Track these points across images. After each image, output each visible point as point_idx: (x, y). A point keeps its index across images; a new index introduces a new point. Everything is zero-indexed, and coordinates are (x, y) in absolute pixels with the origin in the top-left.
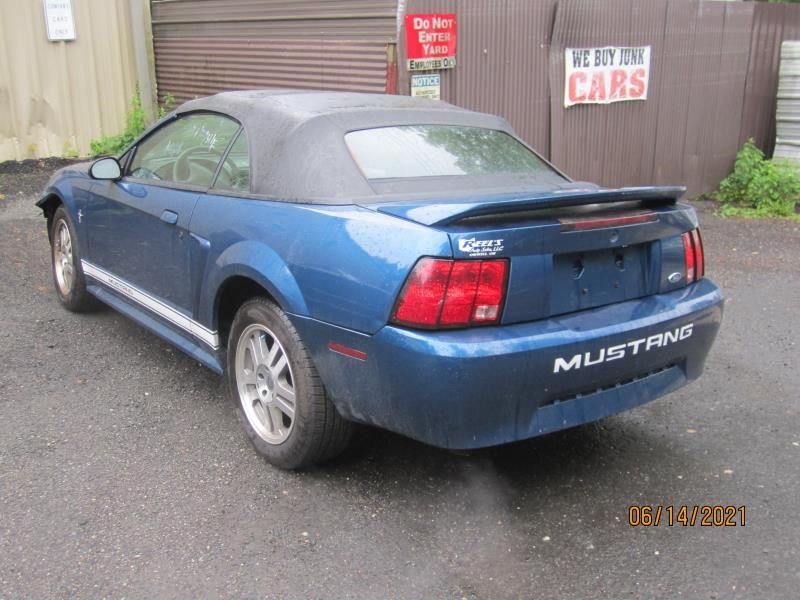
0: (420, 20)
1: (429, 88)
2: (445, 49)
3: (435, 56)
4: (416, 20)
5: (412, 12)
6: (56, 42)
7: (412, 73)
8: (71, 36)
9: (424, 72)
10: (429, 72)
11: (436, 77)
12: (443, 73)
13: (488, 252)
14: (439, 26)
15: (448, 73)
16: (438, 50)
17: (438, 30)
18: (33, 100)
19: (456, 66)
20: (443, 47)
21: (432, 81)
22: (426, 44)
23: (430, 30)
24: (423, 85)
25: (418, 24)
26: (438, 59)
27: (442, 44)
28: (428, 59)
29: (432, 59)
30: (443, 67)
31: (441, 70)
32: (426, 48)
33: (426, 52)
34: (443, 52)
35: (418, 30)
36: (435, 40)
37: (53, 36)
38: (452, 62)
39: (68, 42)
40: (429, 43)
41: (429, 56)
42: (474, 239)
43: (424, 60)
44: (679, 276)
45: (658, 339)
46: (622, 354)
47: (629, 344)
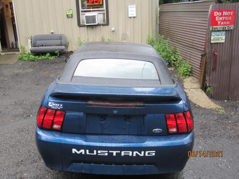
0: (217, 13)
1: (220, 37)
2: (228, 23)
3: (223, 25)
4: (215, 13)
5: (214, 10)
6: (131, 17)
7: (212, 31)
8: (135, 16)
9: (218, 31)
10: (221, 31)
11: (224, 33)
12: (227, 31)
13: (57, 108)
14: (226, 15)
15: (230, 31)
16: (225, 23)
18: (123, 33)
19: (234, 29)
20: (227, 22)
21: (222, 34)
22: (219, 21)
23: (222, 16)
24: (217, 35)
25: (216, 14)
26: (225, 26)
27: (226, 21)
28: (220, 26)
30: (227, 29)
31: (226, 30)
32: (219, 23)
34: (227, 24)
35: (216, 16)
36: (224, 19)
37: (130, 16)
38: (232, 27)
39: (134, 17)
40: (221, 20)
41: (220, 25)
42: (53, 103)
43: (218, 27)
44: (161, 131)
45: (129, 153)
46: (106, 154)
47: (110, 152)
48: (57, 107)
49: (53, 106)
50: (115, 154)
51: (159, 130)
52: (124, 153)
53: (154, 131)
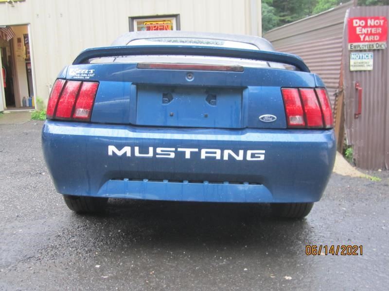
0: (358, 21)
1: (364, 60)
2: (377, 38)
3: (369, 41)
4: (354, 21)
5: (352, 17)
7: (351, 51)
9: (361, 51)
10: (365, 51)
11: (371, 54)
12: (376, 52)
14: (372, 24)
15: (381, 52)
16: (371, 38)
17: (371, 27)
19: (386, 49)
20: (375, 37)
21: (367, 56)
22: (362, 34)
23: (366, 26)
24: (359, 58)
25: (356, 23)
26: (371, 43)
27: (374, 35)
28: (364, 43)
29: (367, 43)
30: (375, 48)
31: (374, 50)
32: (362, 37)
33: (362, 40)
34: (376, 39)
35: (356, 27)
36: (369, 32)
38: (383, 45)
40: (364, 34)
41: (364, 41)
43: (361, 44)
44: (273, 118)
45: (215, 153)
46: (172, 155)
47: (179, 149)
48: (85, 75)
49: (77, 74)
50: (188, 156)
51: (271, 117)
52: (207, 153)
53: (262, 118)
